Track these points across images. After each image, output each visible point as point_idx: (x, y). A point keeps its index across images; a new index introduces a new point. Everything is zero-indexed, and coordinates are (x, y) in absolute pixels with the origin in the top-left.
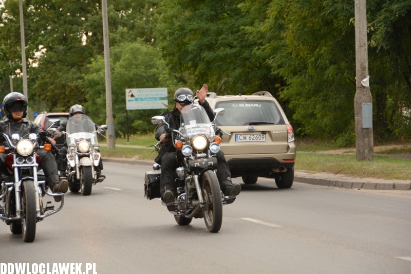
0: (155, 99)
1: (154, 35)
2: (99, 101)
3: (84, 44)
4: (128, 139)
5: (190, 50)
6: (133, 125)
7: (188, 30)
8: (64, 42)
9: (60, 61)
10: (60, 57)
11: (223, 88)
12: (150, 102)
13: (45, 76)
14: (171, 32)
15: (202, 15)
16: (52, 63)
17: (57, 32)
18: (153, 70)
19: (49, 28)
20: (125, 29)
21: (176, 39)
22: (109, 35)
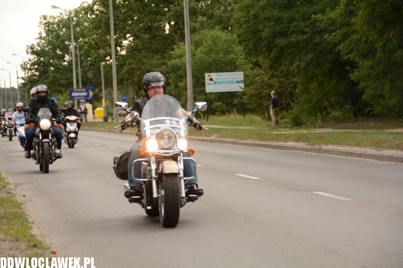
0: (232, 82)
1: (230, 24)
2: (181, 84)
3: (167, 32)
4: (208, 119)
5: (263, 37)
6: (212, 106)
7: (262, 18)
8: (149, 31)
9: (145, 48)
10: (146, 44)
11: (295, 72)
12: (228, 85)
13: (132, 62)
14: (246, 21)
15: (276, 4)
16: (138, 50)
17: (143, 22)
18: (231, 56)
19: (135, 18)
20: (205, 19)
21: (250, 27)
22: (190, 25)
